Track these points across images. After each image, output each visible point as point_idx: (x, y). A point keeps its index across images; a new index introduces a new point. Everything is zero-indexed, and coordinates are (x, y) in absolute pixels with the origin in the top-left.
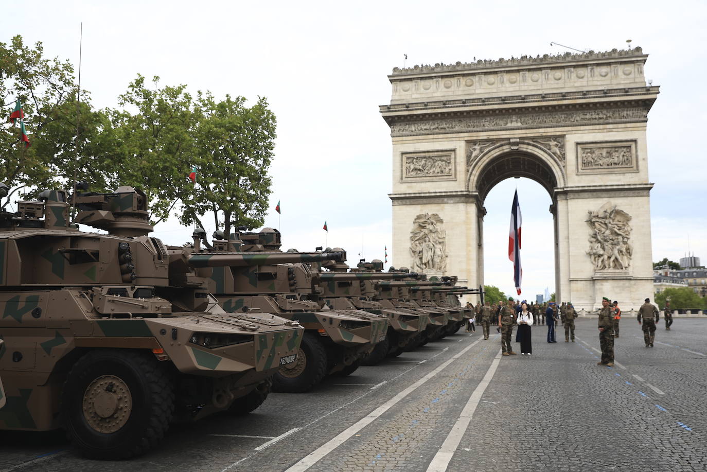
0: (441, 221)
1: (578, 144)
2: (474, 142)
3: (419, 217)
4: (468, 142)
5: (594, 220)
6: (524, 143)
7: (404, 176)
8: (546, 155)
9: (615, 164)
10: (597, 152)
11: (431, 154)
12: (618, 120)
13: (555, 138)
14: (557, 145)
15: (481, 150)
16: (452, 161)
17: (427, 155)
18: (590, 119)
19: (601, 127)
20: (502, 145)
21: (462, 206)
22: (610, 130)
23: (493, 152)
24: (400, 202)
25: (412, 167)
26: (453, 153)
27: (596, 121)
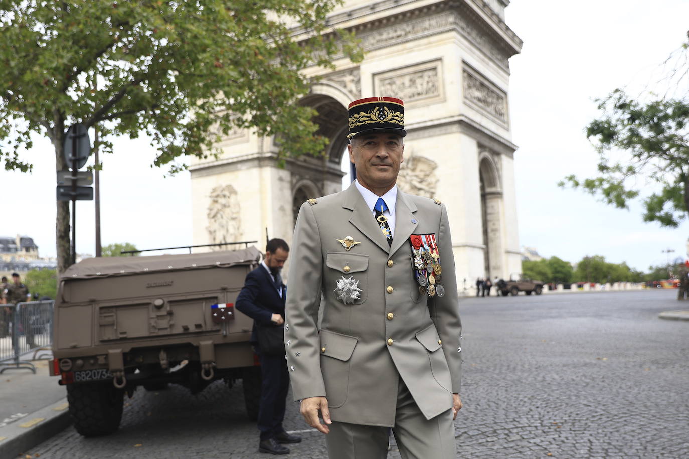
0: (235, 193)
1: (374, 75)
3: (214, 190)
6: (317, 84)
9: (419, 94)
10: (398, 82)
12: (420, 34)
13: (352, 71)
14: (353, 80)
18: (386, 40)
19: (400, 47)
22: (411, 50)
24: (197, 174)
27: (393, 41)
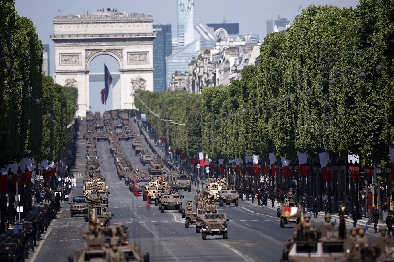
0: (76, 81)
1: (128, 52)
2: (89, 50)
3: (67, 80)
4: (86, 50)
5: (133, 81)
6: (108, 51)
7: (61, 63)
8: (116, 56)
9: (141, 60)
10: (135, 56)
11: (71, 54)
12: (143, 44)
13: (120, 49)
14: (120, 52)
15: (91, 53)
16: (80, 57)
17: (70, 54)
19: (136, 46)
20: (99, 52)
21: (84, 76)
22: (140, 48)
23: (95, 54)
24: (59, 73)
25: (64, 59)
26: (80, 54)
27: (135, 44)
